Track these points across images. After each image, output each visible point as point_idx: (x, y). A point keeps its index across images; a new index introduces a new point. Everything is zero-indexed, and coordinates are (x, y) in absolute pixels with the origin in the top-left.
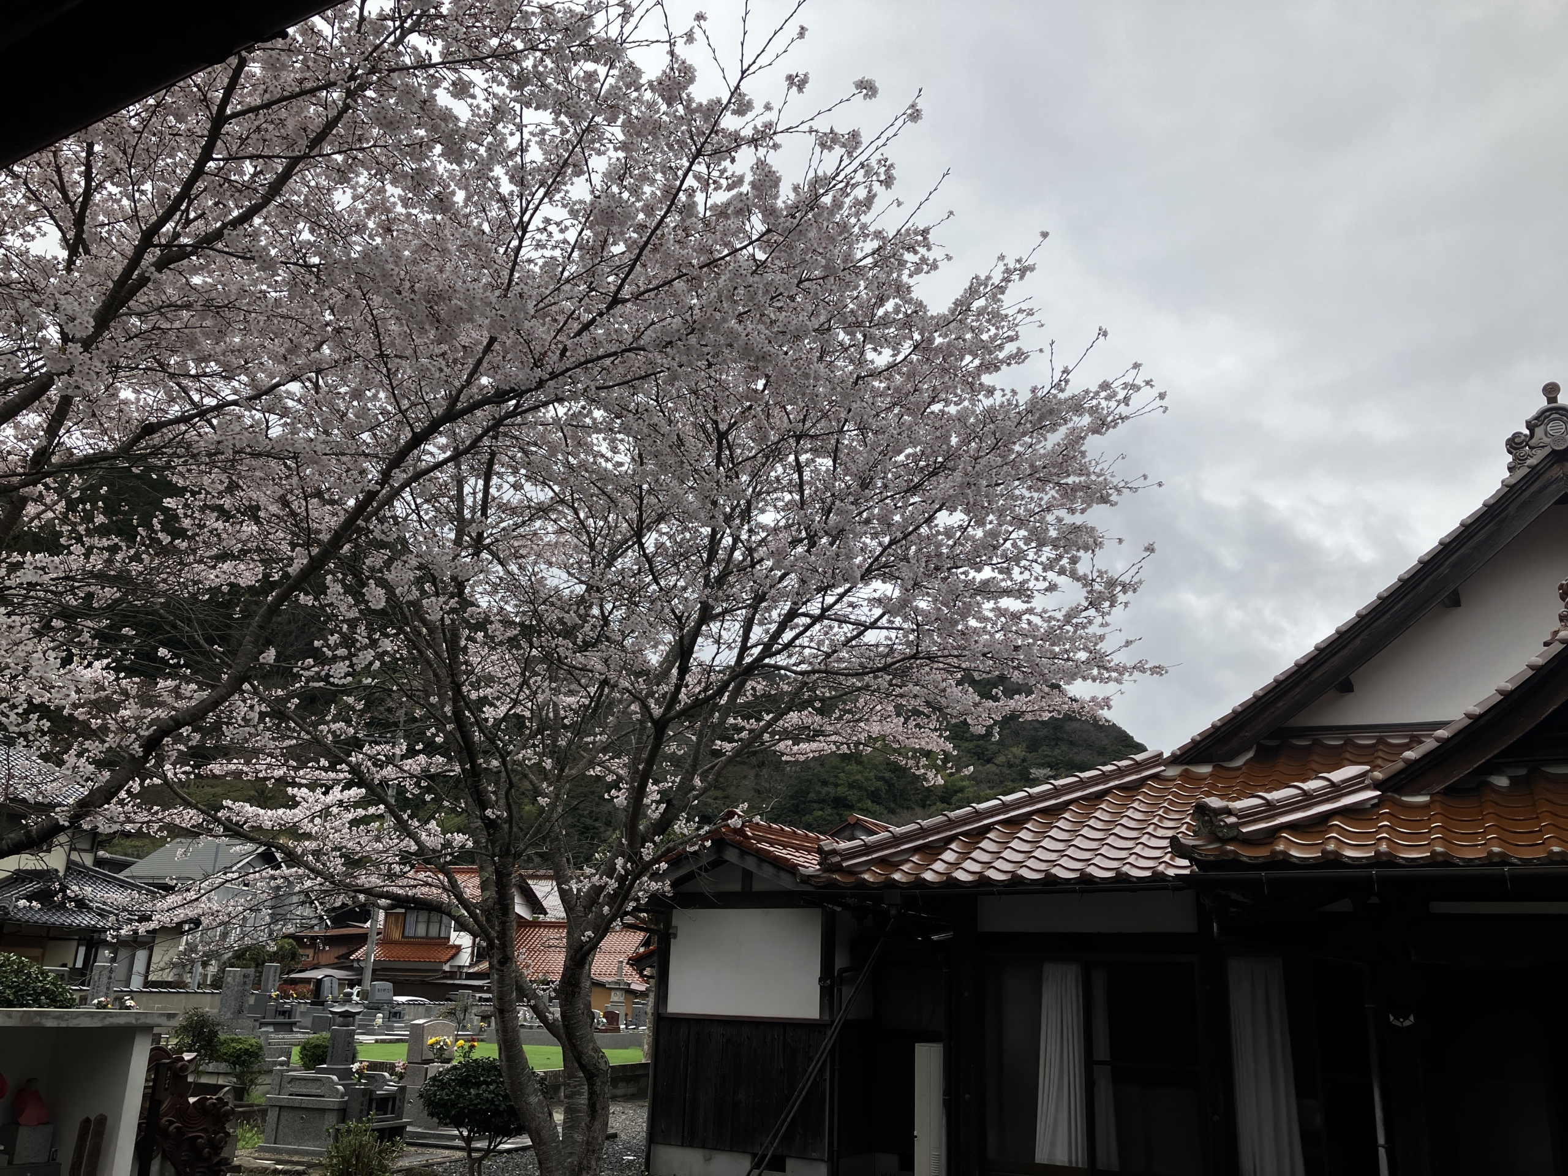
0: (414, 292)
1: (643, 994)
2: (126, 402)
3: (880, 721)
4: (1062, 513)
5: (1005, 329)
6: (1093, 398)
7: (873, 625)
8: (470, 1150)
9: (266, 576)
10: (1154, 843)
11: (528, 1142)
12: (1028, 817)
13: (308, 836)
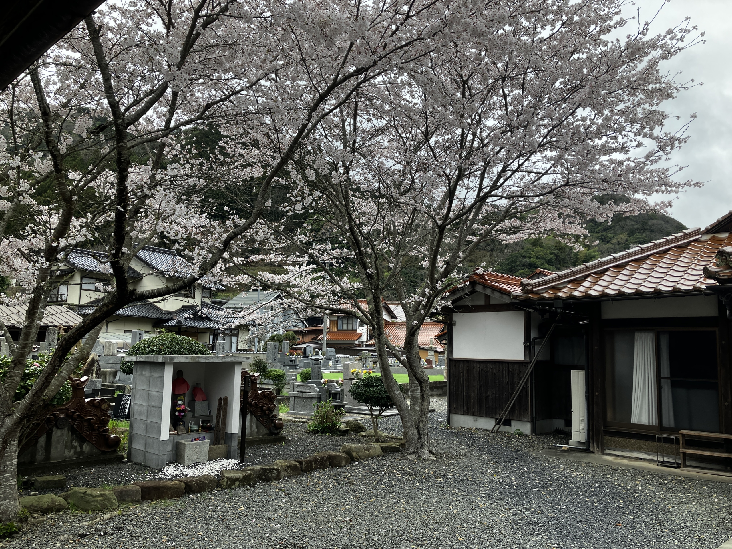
0: (314, 23)
1: (443, 353)
2: (198, 98)
3: (551, 222)
4: (646, 106)
5: (614, 8)
6: (663, 39)
7: (546, 173)
8: (372, 415)
9: (265, 173)
10: (695, 273)
11: (397, 412)
12: (627, 263)
13: (294, 286)
